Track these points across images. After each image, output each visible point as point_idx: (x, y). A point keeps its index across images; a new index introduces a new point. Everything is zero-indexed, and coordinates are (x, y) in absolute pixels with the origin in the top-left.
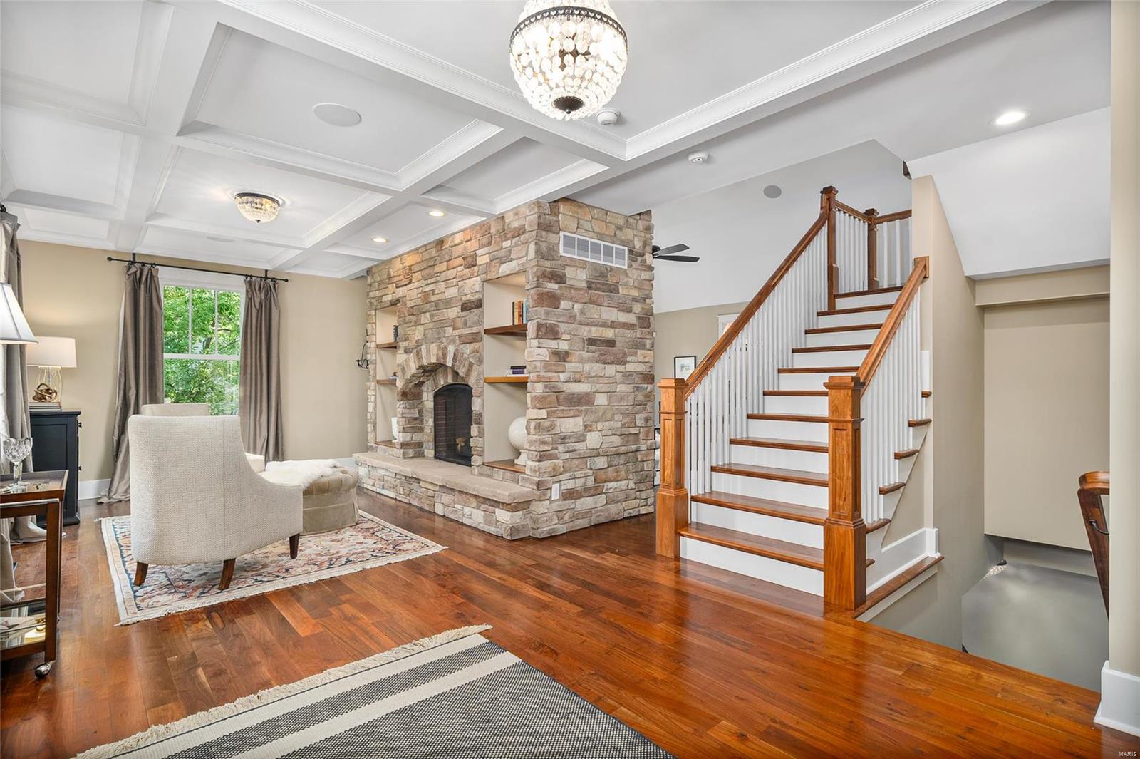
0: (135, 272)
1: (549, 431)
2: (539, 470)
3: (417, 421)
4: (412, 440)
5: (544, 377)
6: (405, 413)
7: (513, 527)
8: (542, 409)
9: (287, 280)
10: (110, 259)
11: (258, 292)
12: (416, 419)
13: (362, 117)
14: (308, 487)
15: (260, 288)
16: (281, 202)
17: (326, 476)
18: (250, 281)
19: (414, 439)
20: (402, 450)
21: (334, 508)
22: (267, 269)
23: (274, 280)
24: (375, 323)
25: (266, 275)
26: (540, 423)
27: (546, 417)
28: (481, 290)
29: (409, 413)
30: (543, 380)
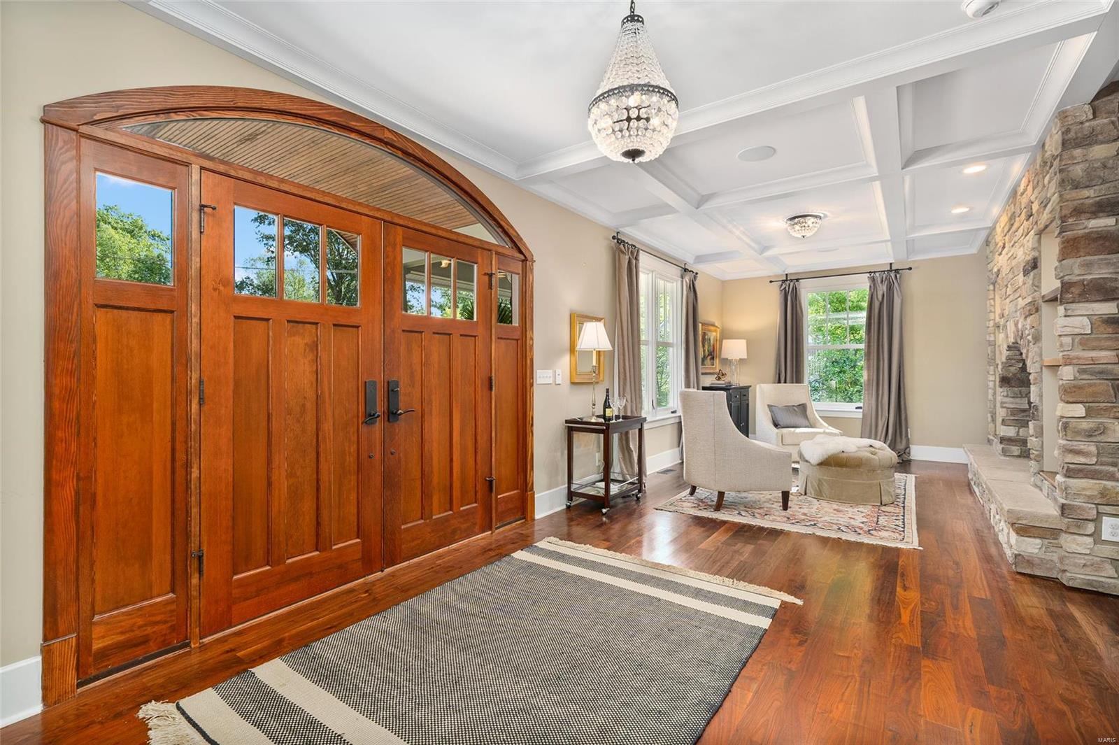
0: (785, 288)
1: (1091, 436)
2: (1066, 489)
3: (1027, 413)
4: (1018, 435)
5: (1078, 358)
6: (1005, 403)
7: (1020, 555)
8: (1078, 403)
9: (910, 269)
10: (771, 282)
11: (880, 285)
12: (1024, 411)
13: (774, 147)
14: (827, 459)
15: (882, 281)
16: (822, 215)
17: (847, 453)
18: (873, 277)
19: (1021, 434)
20: (1003, 446)
21: (854, 484)
22: (891, 262)
23: (897, 271)
24: (994, 299)
25: (891, 268)
26: (1067, 423)
27: (1084, 415)
28: (1036, 245)
29: (1013, 403)
30: (1075, 361)
